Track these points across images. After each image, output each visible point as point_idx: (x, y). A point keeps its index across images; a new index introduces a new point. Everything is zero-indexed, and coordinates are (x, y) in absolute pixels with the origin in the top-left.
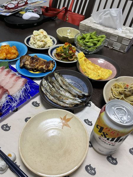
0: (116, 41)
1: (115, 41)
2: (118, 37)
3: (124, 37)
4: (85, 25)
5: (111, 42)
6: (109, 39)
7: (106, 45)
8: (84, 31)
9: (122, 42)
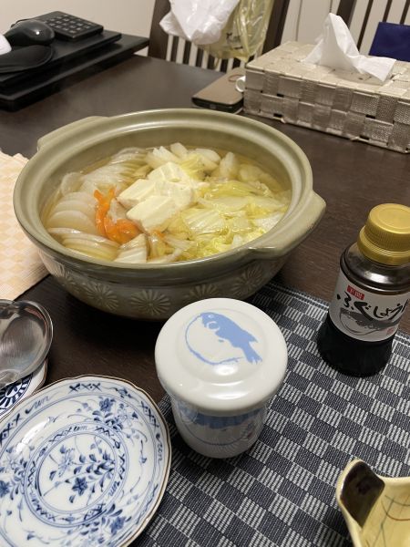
0: (373, 114)
1: (368, 116)
2: (380, 102)
3: (400, 100)
4: (263, 71)
5: (354, 118)
6: (346, 111)
7: (339, 133)
8: (262, 92)
9: (393, 115)
